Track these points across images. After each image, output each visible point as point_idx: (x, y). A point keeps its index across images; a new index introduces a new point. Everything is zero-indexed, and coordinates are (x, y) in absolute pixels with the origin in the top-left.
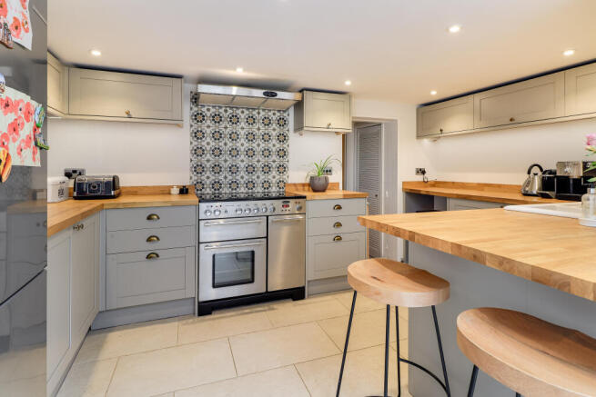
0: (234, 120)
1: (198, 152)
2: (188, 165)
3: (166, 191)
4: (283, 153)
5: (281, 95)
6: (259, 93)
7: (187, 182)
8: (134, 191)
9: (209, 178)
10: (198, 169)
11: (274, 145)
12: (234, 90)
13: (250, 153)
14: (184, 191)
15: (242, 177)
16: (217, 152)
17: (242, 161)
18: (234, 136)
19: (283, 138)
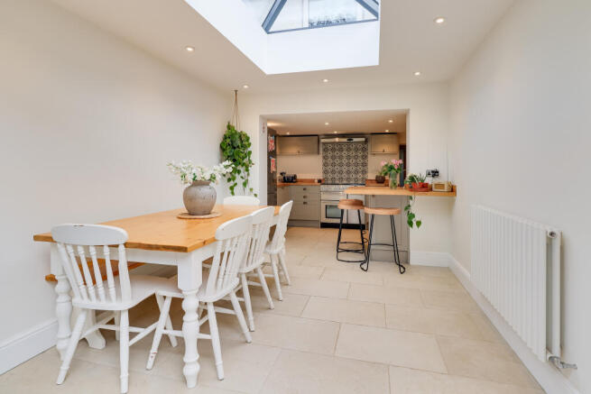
0: (341, 150)
1: (325, 165)
2: (321, 171)
3: (312, 181)
4: (365, 165)
5: (355, 140)
6: (345, 140)
7: (321, 178)
8: (302, 181)
9: (330, 176)
10: (325, 172)
11: (360, 161)
12: (337, 140)
13: (348, 165)
14: (320, 181)
15: (345, 176)
16: (333, 165)
17: (345, 169)
18: (341, 157)
19: (365, 157)
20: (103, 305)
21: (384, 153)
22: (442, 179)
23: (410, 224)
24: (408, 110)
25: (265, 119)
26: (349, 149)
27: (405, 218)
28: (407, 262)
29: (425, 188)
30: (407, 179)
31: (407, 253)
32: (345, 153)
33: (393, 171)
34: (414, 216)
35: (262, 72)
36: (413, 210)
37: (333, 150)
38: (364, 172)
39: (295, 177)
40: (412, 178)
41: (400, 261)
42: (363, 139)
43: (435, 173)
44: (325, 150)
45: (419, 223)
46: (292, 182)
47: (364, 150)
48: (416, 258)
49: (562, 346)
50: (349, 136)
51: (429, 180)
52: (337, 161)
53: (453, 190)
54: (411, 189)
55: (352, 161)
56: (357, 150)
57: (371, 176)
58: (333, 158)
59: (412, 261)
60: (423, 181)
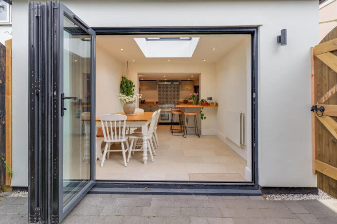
0: (167, 88)
1: (159, 95)
2: (157, 98)
3: (153, 103)
4: (178, 95)
5: (174, 83)
6: (170, 83)
7: (157, 101)
8: (148, 103)
9: (162, 100)
10: (159, 98)
11: (176, 93)
12: (166, 83)
13: (171, 95)
14: (157, 103)
15: (169, 100)
16: (163, 95)
17: (169, 97)
18: (167, 91)
19: (178, 91)
20: (116, 141)
21: (187, 90)
22: (213, 101)
23: (202, 118)
24: (200, 74)
25: (139, 74)
26: (171, 88)
27: (200, 116)
28: (200, 134)
29: (207, 104)
30: (200, 100)
31: (200, 130)
32: (169, 89)
33: (194, 98)
34: (203, 115)
35: (144, 56)
36: (203, 113)
37: (163, 87)
38: (178, 98)
39: (144, 101)
40: (202, 101)
41: (198, 134)
42: (178, 83)
43: (211, 99)
44: (159, 88)
45: (205, 118)
46: (143, 103)
47: (178, 88)
48: (204, 132)
49: (244, 142)
50: (172, 81)
51: (208, 101)
52: (165, 93)
53: (217, 105)
54: (202, 104)
55: (173, 93)
56: (174, 88)
57: (181, 100)
58: (164, 91)
59: (202, 134)
60: (206, 101)
